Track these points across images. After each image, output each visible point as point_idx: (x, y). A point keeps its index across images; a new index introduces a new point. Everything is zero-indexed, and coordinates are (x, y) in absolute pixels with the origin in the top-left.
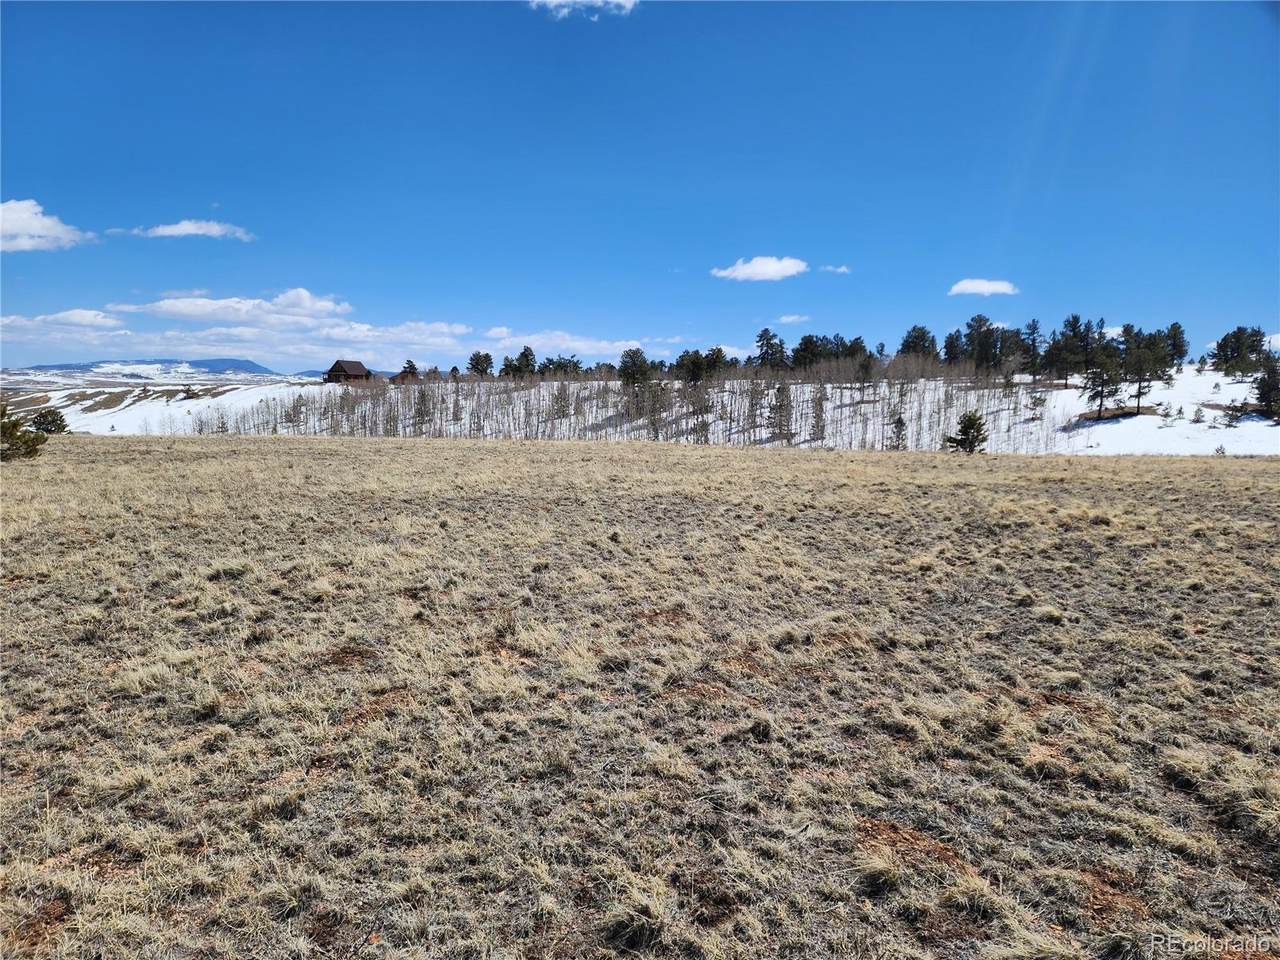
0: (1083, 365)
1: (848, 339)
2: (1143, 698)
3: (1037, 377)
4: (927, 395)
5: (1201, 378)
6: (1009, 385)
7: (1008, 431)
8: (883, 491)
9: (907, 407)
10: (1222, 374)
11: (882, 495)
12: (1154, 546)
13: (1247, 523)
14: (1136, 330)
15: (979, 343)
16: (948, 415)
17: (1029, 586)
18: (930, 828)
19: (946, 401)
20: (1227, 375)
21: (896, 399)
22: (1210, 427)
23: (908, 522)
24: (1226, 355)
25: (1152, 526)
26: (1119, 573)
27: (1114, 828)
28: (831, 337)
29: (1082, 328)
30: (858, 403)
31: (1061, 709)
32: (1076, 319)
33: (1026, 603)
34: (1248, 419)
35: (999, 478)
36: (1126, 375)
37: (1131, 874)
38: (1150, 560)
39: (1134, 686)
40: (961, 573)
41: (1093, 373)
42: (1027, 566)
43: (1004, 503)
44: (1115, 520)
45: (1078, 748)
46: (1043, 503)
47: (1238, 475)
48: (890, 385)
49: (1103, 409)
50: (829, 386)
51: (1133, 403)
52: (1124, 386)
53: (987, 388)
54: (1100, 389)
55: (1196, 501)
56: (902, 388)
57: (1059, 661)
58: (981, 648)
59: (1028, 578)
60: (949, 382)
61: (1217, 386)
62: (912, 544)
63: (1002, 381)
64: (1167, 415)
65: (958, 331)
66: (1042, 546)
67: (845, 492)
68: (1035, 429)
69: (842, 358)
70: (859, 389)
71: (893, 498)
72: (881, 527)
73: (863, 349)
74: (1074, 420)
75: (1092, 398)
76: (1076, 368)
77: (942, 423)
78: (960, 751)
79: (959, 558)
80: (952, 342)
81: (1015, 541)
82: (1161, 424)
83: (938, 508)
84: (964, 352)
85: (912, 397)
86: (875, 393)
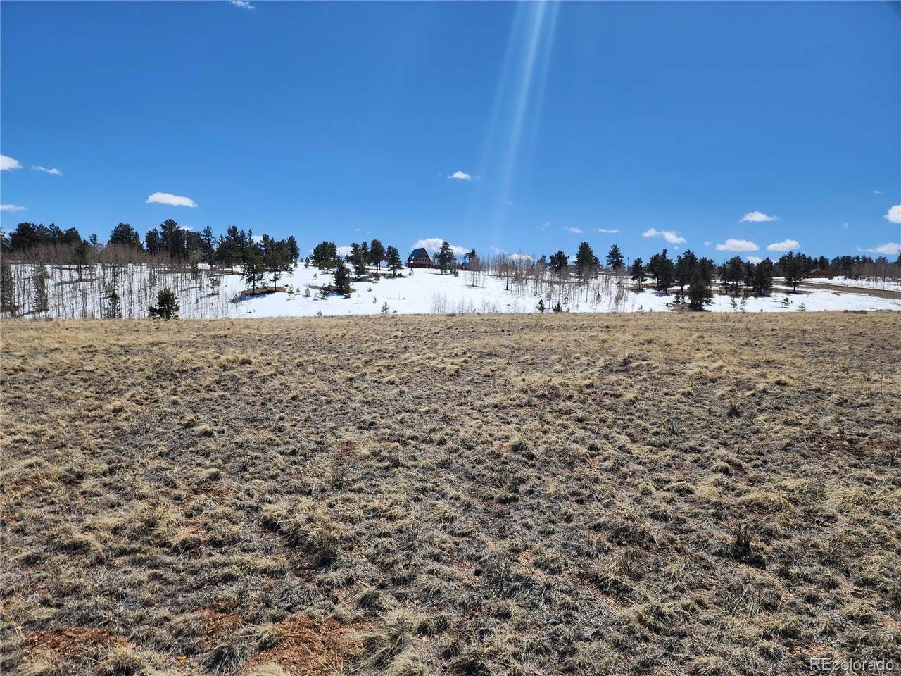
0: (241, 259)
1: (64, 228)
2: (257, 475)
3: (214, 266)
4: (135, 276)
5: (307, 270)
6: (195, 271)
7: (197, 302)
8: (90, 352)
9: (119, 284)
10: (317, 268)
11: (89, 355)
12: (275, 375)
13: (324, 356)
14: (270, 239)
15: (171, 239)
16: (153, 291)
17: (195, 412)
18: (91, 620)
19: (150, 281)
20: (320, 269)
21: (109, 278)
22: (314, 300)
23: (109, 375)
24: (319, 257)
25: (275, 363)
26: (253, 395)
27: (227, 570)
28: (47, 225)
29: (239, 234)
30: (77, 281)
31: (203, 496)
32: (235, 229)
33: (191, 424)
34: (332, 295)
35: (184, 337)
36: (267, 267)
37: (234, 599)
38: (272, 384)
39: (252, 469)
40: (145, 410)
41: (248, 265)
42: (196, 398)
43: (185, 355)
44: (254, 360)
45: (210, 521)
46: (210, 353)
47: (323, 328)
48: (104, 268)
49: (255, 288)
50: (48, 267)
51: (272, 285)
52: (266, 274)
53: (179, 272)
54: (252, 275)
55: (299, 345)
56: (114, 270)
57: (208, 462)
58: (153, 465)
59: (195, 407)
60: (151, 267)
61: (315, 275)
62: (110, 392)
63: (190, 267)
64: (291, 292)
65: (155, 230)
66: (207, 383)
67: (56, 355)
68: (214, 301)
69: (59, 244)
70: (77, 270)
71: (99, 357)
72: (86, 381)
73: (78, 238)
74: (239, 295)
75: (248, 281)
76: (237, 261)
77: (148, 297)
78: (125, 549)
79: (146, 399)
80: (151, 237)
81: (190, 381)
82: (288, 297)
83: (135, 362)
84: (161, 245)
85: (123, 278)
86: (91, 274)
